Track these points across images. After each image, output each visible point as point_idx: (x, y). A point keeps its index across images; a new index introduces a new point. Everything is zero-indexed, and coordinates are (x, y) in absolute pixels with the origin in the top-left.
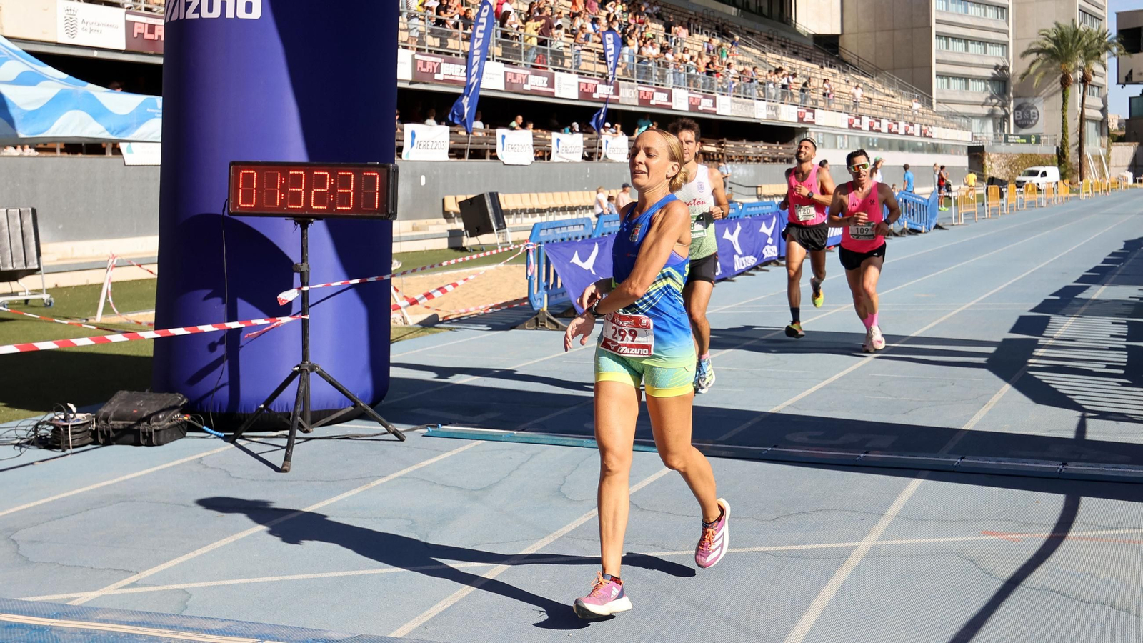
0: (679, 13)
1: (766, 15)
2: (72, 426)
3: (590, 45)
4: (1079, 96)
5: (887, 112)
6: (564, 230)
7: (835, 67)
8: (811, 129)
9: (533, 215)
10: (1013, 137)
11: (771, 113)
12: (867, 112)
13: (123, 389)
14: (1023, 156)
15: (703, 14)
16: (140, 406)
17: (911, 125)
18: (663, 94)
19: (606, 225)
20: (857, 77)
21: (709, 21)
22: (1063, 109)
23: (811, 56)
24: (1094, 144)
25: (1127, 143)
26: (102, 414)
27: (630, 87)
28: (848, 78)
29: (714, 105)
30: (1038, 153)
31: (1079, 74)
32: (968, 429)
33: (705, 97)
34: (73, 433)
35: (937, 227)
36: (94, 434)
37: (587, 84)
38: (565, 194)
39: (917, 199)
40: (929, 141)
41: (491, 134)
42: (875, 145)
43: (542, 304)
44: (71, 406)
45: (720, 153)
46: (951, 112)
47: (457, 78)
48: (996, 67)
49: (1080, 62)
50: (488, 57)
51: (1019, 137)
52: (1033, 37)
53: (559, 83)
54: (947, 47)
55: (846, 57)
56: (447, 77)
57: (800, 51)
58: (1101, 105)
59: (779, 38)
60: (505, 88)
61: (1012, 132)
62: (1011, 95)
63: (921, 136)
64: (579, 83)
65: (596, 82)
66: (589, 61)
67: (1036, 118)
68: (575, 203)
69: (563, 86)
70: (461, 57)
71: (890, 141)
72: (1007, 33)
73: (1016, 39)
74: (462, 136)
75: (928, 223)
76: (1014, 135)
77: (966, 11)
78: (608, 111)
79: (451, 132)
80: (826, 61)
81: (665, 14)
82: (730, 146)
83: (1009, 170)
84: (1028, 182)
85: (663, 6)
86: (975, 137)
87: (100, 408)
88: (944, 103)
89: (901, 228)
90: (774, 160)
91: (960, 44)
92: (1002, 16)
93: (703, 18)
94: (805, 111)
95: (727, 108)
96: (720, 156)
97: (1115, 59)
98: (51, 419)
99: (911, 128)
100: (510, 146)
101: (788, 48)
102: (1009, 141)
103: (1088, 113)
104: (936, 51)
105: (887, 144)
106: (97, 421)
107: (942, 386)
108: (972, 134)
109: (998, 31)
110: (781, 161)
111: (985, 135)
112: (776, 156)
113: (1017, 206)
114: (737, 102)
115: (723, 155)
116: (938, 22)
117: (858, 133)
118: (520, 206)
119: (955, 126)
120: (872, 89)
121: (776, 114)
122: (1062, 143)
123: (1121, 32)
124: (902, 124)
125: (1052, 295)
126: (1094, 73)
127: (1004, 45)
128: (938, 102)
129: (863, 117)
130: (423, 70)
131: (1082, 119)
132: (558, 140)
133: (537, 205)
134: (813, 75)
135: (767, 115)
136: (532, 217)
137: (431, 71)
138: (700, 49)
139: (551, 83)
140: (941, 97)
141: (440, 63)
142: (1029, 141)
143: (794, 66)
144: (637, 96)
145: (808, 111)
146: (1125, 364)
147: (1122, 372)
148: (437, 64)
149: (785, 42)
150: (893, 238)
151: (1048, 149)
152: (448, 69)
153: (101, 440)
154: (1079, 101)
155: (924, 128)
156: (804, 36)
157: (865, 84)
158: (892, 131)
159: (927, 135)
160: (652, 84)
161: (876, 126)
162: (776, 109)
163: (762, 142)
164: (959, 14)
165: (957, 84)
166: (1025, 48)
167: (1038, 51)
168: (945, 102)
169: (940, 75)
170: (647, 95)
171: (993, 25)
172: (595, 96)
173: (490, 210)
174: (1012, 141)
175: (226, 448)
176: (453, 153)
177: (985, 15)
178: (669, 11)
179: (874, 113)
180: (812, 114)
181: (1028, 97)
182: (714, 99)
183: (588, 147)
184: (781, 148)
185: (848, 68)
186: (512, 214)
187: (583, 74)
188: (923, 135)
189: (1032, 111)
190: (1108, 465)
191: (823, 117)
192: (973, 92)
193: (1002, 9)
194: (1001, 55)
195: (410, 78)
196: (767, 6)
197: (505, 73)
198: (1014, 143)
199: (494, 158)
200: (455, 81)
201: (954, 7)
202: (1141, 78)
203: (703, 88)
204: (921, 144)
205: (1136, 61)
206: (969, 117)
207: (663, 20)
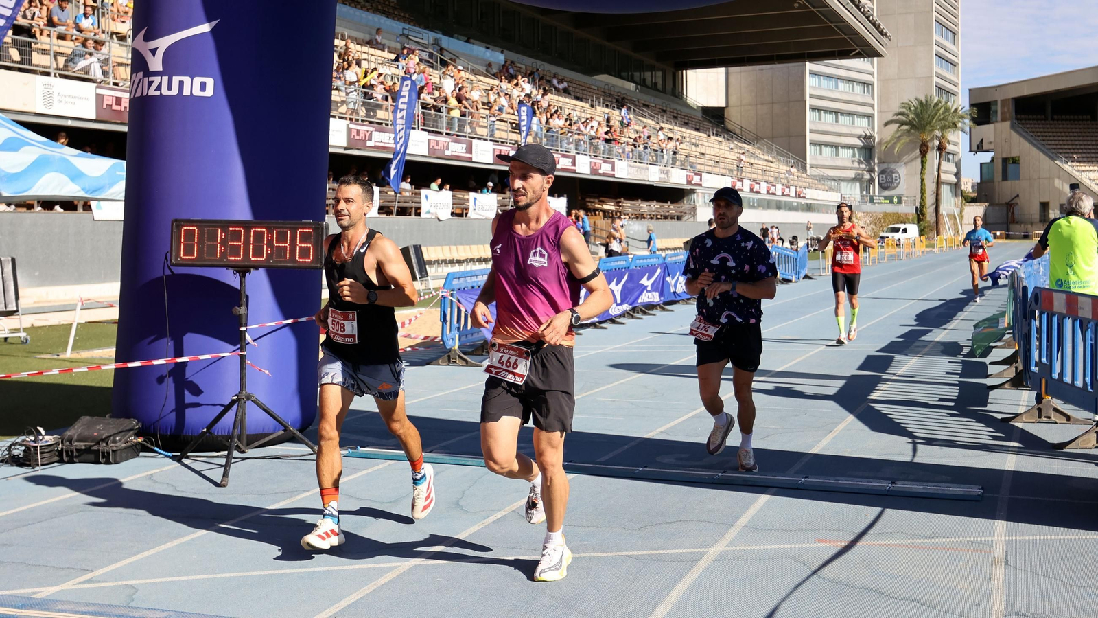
0: (583, 88)
1: (661, 90)
2: (41, 446)
3: (504, 116)
4: (936, 162)
5: (766, 176)
6: (474, 279)
7: (720, 135)
8: (698, 190)
9: (453, 265)
10: (878, 198)
11: (663, 176)
12: (748, 175)
13: (86, 415)
14: (886, 215)
15: (604, 89)
16: (99, 429)
18: (568, 159)
20: (740, 144)
21: (610, 95)
22: (922, 174)
23: (699, 126)
24: (949, 204)
25: (979, 204)
26: (67, 437)
28: (732, 146)
29: (613, 169)
30: (900, 212)
31: (936, 143)
32: (815, 452)
33: (605, 162)
34: (42, 453)
35: (806, 277)
36: (60, 453)
38: (481, 247)
40: (803, 201)
41: (416, 194)
42: (756, 205)
43: (454, 343)
44: (40, 429)
45: (618, 211)
46: (823, 176)
47: (387, 145)
48: (866, 137)
49: (938, 133)
50: (413, 126)
51: (883, 198)
52: (896, 109)
53: (476, 150)
54: (820, 119)
55: (730, 127)
56: (377, 144)
57: (690, 122)
58: (955, 170)
59: (672, 111)
60: (429, 153)
61: (877, 194)
62: (876, 161)
63: (796, 197)
64: (494, 149)
65: (509, 148)
66: (503, 130)
67: (898, 181)
69: (480, 152)
70: (390, 126)
71: (769, 202)
72: (872, 106)
73: (880, 112)
74: (390, 196)
75: (798, 273)
76: (879, 196)
77: (837, 87)
79: (380, 192)
80: (713, 130)
81: (571, 88)
82: (627, 205)
83: (874, 227)
84: (890, 238)
85: (569, 82)
86: (844, 198)
87: (65, 431)
90: (666, 218)
91: (831, 116)
92: (868, 91)
93: (605, 93)
94: (693, 174)
95: (624, 171)
96: (618, 214)
97: (967, 129)
98: (23, 441)
99: (787, 190)
101: (679, 119)
102: (874, 201)
103: (943, 177)
104: (810, 122)
105: (766, 203)
106: (62, 442)
107: (796, 416)
108: (841, 195)
109: (864, 104)
110: (672, 218)
111: (853, 196)
112: (667, 214)
113: (879, 259)
114: (633, 167)
115: (620, 212)
116: (812, 96)
118: (441, 257)
119: (826, 187)
120: (753, 155)
121: (668, 177)
122: (920, 203)
123: (972, 105)
124: (779, 187)
125: (899, 337)
126: (949, 143)
127: (870, 117)
128: (812, 167)
130: (357, 137)
131: (939, 183)
132: (475, 199)
133: (456, 257)
134: (701, 142)
135: (660, 178)
136: (452, 267)
137: (364, 139)
138: (600, 119)
139: (469, 150)
140: (814, 162)
141: (371, 132)
142: (892, 202)
143: (684, 135)
145: (696, 174)
146: (956, 398)
147: (952, 404)
148: (369, 132)
149: (677, 114)
151: (909, 209)
152: (378, 137)
153: (65, 459)
154: (936, 167)
155: (799, 189)
156: (694, 108)
158: (770, 192)
159: (801, 196)
160: (558, 150)
161: (756, 188)
162: (667, 173)
163: (655, 201)
164: (830, 90)
165: (828, 151)
166: (888, 119)
168: (817, 167)
169: (813, 143)
171: (860, 99)
173: (414, 260)
174: (877, 201)
175: (174, 466)
176: (382, 210)
177: (853, 90)
178: (575, 86)
179: (754, 176)
180: (699, 177)
181: (890, 163)
182: (613, 164)
183: (501, 206)
184: (672, 207)
185: (732, 138)
186: (434, 264)
187: (498, 142)
188: (798, 196)
189: (894, 175)
190: (930, 484)
191: (708, 180)
192: (842, 159)
193: (868, 85)
194: (867, 125)
195: (345, 145)
196: (661, 83)
197: (429, 140)
198: (878, 203)
199: (418, 214)
200: (384, 148)
201: (825, 83)
202: (992, 147)
203: (603, 154)
204: (796, 204)
205: (987, 131)
206: (839, 180)
207: (569, 94)
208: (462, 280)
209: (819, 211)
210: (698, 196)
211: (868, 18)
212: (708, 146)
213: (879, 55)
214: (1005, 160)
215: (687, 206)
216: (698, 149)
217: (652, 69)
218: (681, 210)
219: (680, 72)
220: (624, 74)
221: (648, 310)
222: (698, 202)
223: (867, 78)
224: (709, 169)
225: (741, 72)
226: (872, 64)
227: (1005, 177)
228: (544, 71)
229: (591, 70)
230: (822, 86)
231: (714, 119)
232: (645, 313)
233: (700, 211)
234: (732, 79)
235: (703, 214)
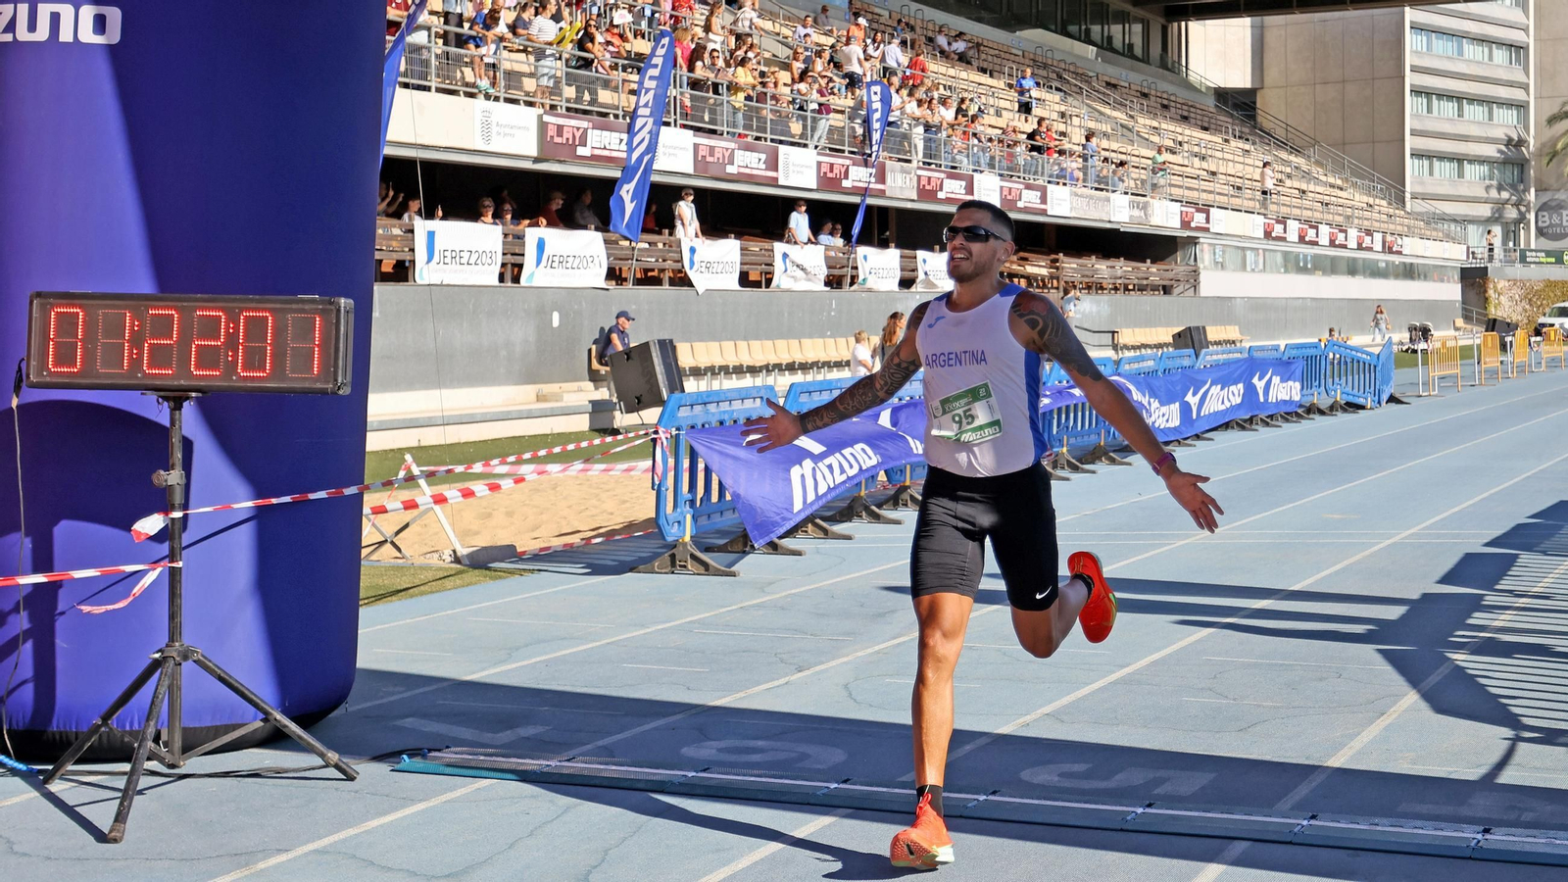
0: (997, 52)
1: (1140, 56)
5: (1329, 213)
6: (724, 406)
7: (1247, 140)
8: (1204, 240)
10: (1534, 254)
11: (1136, 213)
12: (1297, 212)
14: (1551, 285)
15: (1036, 54)
17: (1367, 235)
18: (958, 182)
20: (1283, 156)
21: (1045, 66)
23: (1209, 122)
27: (903, 171)
28: (1268, 158)
29: (1044, 200)
33: (1029, 187)
35: (1392, 399)
37: (832, 165)
38: (794, 343)
39: (1359, 355)
40: (1396, 259)
42: (1309, 266)
43: (683, 530)
46: (1434, 214)
47: (615, 154)
48: (1509, 142)
51: (1543, 254)
52: (1566, 95)
53: (787, 165)
54: (1429, 110)
55: (1265, 124)
56: (597, 152)
57: (1192, 115)
59: (1159, 94)
60: (695, 171)
61: (1532, 246)
62: (1532, 186)
63: (1384, 252)
64: (819, 164)
65: (848, 162)
68: (810, 357)
69: (791, 168)
70: (621, 120)
71: (1333, 259)
72: (1525, 87)
73: (1540, 97)
74: (622, 248)
75: (1376, 394)
76: (1536, 251)
77: (1461, 52)
78: (869, 208)
79: (605, 242)
80: (1234, 130)
82: (1070, 266)
83: (1528, 307)
84: (1557, 326)
86: (1474, 254)
88: (1423, 199)
89: (1330, 401)
90: (1142, 289)
91: (1451, 104)
92: (1518, 60)
93: (1034, 61)
94: (1193, 210)
95: (1065, 205)
96: (1055, 282)
99: (1368, 239)
100: (704, 265)
101: (1173, 110)
102: (1528, 259)
104: (1412, 115)
105: (1328, 262)
108: (1468, 248)
109: (1511, 84)
110: (1153, 290)
112: (1145, 282)
113: (1530, 365)
114: (1081, 196)
115: (1058, 279)
116: (1414, 69)
117: (1281, 247)
118: (718, 362)
119: (1440, 234)
120: (1307, 176)
121: (1145, 215)
124: (1353, 233)
127: (1521, 107)
128: (1414, 197)
129: (1288, 221)
130: (558, 140)
132: (785, 256)
133: (747, 360)
134: (1210, 152)
135: (1131, 217)
136: (738, 379)
137: (570, 142)
139: (773, 163)
140: (1419, 189)
141: (586, 130)
142: (1559, 261)
143: (1180, 138)
144: (916, 186)
145: (1198, 210)
148: (581, 131)
149: (1170, 101)
150: (1317, 417)
152: (599, 139)
155: (1389, 238)
156: (1200, 91)
157: (1296, 168)
158: (1337, 243)
159: (1394, 249)
160: (940, 166)
161: (1311, 234)
162: (1145, 207)
163: (1122, 259)
164: (1448, 58)
165: (1444, 169)
166: (1555, 110)
168: (1425, 197)
169: (1417, 155)
170: (933, 184)
171: (1502, 74)
172: (846, 184)
173: (659, 369)
174: (1533, 260)
176: (612, 275)
178: (981, 49)
179: (1308, 214)
180: (1205, 215)
181: (1557, 190)
182: (1044, 192)
183: (834, 267)
184: (1153, 270)
185: (1269, 143)
188: (1388, 249)
189: (1565, 213)
191: (1221, 221)
192: (1469, 182)
193: (1517, 49)
194: (1515, 122)
195: (534, 153)
196: (1141, 45)
197: (696, 146)
198: (1535, 263)
200: (609, 159)
201: (1440, 45)
203: (1024, 173)
204: (1384, 265)
206: (1464, 221)
207: (969, 63)
208: (698, 409)
209: (1425, 277)
210: (1202, 251)
212: (1223, 159)
215: (1182, 268)
216: (1205, 165)
217: (1123, 18)
218: (1170, 275)
219: (1176, 24)
220: (1073, 29)
221: (1083, 464)
222: (1203, 263)
223: (1517, 36)
224: (1223, 199)
225: (1286, 25)
226: (1528, 12)
228: (923, 20)
229: (1012, 21)
230: (1435, 51)
231: (1238, 109)
232: (1075, 469)
233: (1203, 277)
234: (1271, 38)
235: (1213, 283)
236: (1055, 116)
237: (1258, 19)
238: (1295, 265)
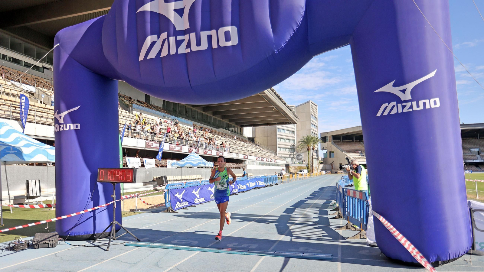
0: (215, 132)
2: (20, 244)
4: (312, 153)
5: (266, 156)
6: (176, 186)
7: (253, 145)
8: (247, 160)
11: (237, 156)
14: (299, 167)
15: (221, 132)
18: (210, 151)
19: (188, 185)
20: (259, 148)
21: (223, 134)
22: (308, 156)
23: (247, 142)
24: (316, 164)
25: (323, 164)
27: (201, 150)
31: (312, 147)
32: (280, 240)
40: (276, 163)
41: (166, 161)
43: (169, 206)
46: (281, 156)
47: (158, 147)
48: (292, 146)
49: (312, 144)
50: (165, 142)
52: (301, 138)
54: (280, 141)
55: (256, 143)
56: (154, 147)
57: (245, 141)
58: (317, 155)
59: (240, 138)
60: (169, 150)
61: (296, 161)
62: (296, 152)
63: (274, 162)
64: (189, 149)
65: (193, 148)
66: (191, 143)
67: (302, 158)
69: (184, 149)
70: (158, 142)
71: (267, 163)
72: (295, 137)
73: (297, 139)
74: (158, 162)
77: (285, 132)
79: (155, 161)
80: (251, 144)
84: (300, 173)
86: (287, 162)
91: (283, 140)
94: (245, 156)
95: (226, 155)
97: (320, 144)
98: (14, 242)
99: (272, 160)
103: (314, 157)
104: (278, 142)
109: (292, 137)
111: (289, 162)
113: (297, 179)
116: (278, 135)
117: (259, 161)
119: (282, 160)
120: (262, 151)
123: (322, 137)
124: (269, 159)
126: (315, 147)
127: (294, 140)
129: (260, 157)
130: (148, 145)
131: (313, 158)
137: (150, 145)
139: (181, 149)
140: (279, 153)
141: (153, 143)
142: (300, 163)
143: (243, 145)
149: (242, 139)
151: (304, 165)
152: (155, 145)
155: (275, 160)
156: (246, 138)
157: (261, 149)
161: (263, 159)
162: (238, 155)
163: (235, 163)
164: (283, 133)
165: (283, 150)
166: (299, 141)
167: (302, 142)
169: (279, 147)
170: (206, 152)
173: (164, 180)
174: (296, 163)
176: (156, 166)
179: (263, 156)
180: (247, 156)
181: (299, 153)
184: (239, 165)
185: (256, 146)
186: (170, 181)
187: (189, 146)
189: (301, 156)
191: (250, 157)
192: (286, 152)
193: (293, 132)
194: (293, 143)
195: (145, 147)
196: (237, 131)
197: (170, 146)
199: (166, 167)
200: (156, 148)
202: (326, 149)
204: (274, 164)
205: (325, 144)
206: (285, 157)
208: (172, 186)
209: (280, 166)
210: (247, 162)
211: (293, 113)
213: (296, 124)
214: (330, 152)
215: (244, 165)
216: (247, 149)
217: (234, 127)
218: (242, 166)
219: (242, 128)
220: (227, 128)
222: (247, 164)
223: (293, 130)
224: (250, 154)
225: (259, 128)
226: (294, 126)
227: (330, 157)
228: (204, 127)
229: (218, 127)
230: (281, 132)
231: (252, 140)
233: (247, 166)
234: (256, 130)
235: (248, 167)
236: (224, 141)
237: (254, 127)
238: (261, 164)
